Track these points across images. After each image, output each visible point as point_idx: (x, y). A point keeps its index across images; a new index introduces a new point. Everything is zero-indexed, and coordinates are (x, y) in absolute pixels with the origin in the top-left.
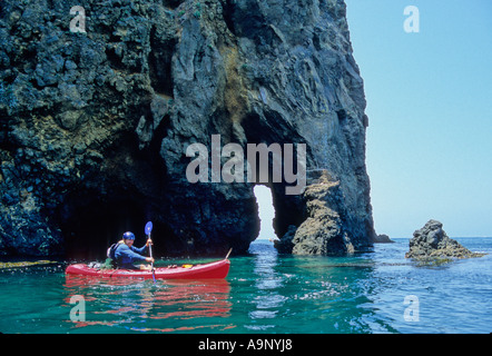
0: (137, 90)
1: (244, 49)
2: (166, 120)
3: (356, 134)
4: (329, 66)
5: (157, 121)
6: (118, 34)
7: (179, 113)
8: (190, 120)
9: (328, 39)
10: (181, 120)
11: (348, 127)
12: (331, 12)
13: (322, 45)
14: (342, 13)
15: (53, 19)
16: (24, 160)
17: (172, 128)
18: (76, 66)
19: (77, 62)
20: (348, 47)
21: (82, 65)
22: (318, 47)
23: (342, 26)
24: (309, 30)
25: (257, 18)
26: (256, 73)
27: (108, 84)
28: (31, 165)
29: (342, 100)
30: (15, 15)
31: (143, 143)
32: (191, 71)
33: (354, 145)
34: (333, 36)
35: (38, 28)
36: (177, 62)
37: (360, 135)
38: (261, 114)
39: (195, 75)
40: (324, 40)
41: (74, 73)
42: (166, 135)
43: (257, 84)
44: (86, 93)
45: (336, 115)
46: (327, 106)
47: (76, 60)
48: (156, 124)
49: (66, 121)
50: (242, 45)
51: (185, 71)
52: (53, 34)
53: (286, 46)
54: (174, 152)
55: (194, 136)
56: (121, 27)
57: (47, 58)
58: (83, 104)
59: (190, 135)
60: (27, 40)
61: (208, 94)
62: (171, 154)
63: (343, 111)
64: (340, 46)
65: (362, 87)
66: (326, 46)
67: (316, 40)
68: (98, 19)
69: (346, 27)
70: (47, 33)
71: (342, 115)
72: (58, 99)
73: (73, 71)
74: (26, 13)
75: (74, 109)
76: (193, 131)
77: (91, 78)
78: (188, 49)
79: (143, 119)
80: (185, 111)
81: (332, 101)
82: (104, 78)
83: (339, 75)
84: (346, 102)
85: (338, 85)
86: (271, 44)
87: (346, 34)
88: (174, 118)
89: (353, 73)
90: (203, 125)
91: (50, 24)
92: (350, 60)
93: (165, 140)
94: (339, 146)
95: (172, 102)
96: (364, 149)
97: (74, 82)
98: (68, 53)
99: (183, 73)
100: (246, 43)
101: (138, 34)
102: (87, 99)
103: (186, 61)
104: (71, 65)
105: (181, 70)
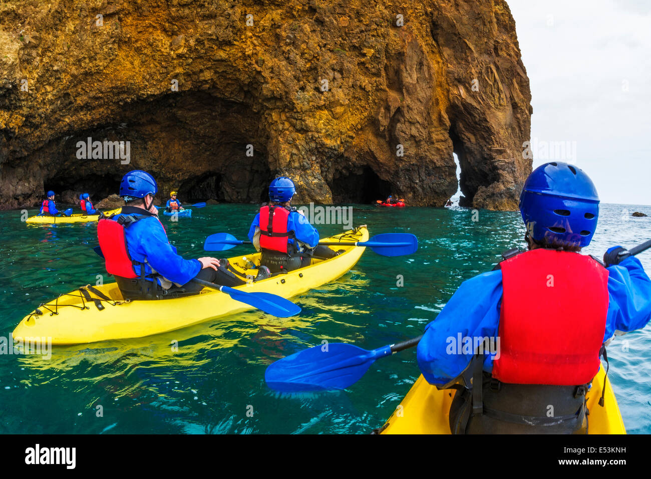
0: (378, 89)
1: (446, 56)
2: (399, 111)
3: (524, 122)
4: (505, 69)
5: (393, 110)
6: (365, 52)
7: (408, 106)
8: (415, 111)
9: (504, 49)
10: (410, 111)
11: (519, 116)
12: (505, 27)
13: (500, 53)
14: (513, 28)
15: (325, 46)
16: (312, 139)
17: (403, 116)
18: (340, 76)
19: (342, 74)
20: (518, 54)
21: (345, 75)
22: (497, 55)
23: (513, 38)
24: (491, 43)
25: (455, 34)
26: (456, 75)
27: (360, 86)
28: (317, 143)
29: (515, 95)
30: (303, 46)
31: (382, 126)
32: (415, 76)
33: (523, 129)
34: (507, 46)
35: (317, 53)
36: (404, 70)
37: (527, 122)
38: (460, 105)
39: (417, 79)
40: (501, 49)
41: (340, 81)
42: (399, 121)
43: (456, 83)
44: (348, 94)
45: (511, 106)
46: (505, 100)
47: (341, 71)
48: (392, 114)
49: (337, 114)
50: (444, 53)
51: (411, 76)
52: (327, 57)
53: (476, 55)
54: (405, 134)
55: (418, 122)
56: (366, 47)
57: (324, 73)
58: (347, 102)
59: (415, 121)
60: (310, 61)
61: (428, 93)
62: (403, 134)
63: (516, 103)
64: (513, 54)
65: (528, 85)
66: (503, 53)
67: (496, 49)
68: (351, 42)
69: (516, 38)
70: (322, 56)
71: (515, 106)
72: (332, 99)
73: (339, 80)
74: (310, 44)
75: (342, 105)
76: (418, 119)
77: (350, 84)
78: (412, 61)
79: (382, 110)
80: (412, 105)
81: (508, 96)
82: (358, 83)
83: (513, 76)
84: (518, 97)
85: (512, 83)
86: (465, 53)
87: (516, 44)
88: (405, 110)
89: (522, 74)
90: (424, 115)
91: (323, 49)
92: (520, 63)
93: (399, 125)
94: (513, 129)
95: (403, 98)
96: (530, 131)
97: (340, 87)
98: (335, 68)
99: (409, 78)
100: (447, 52)
101: (378, 51)
102: (348, 98)
103: (411, 70)
104: (338, 75)
105: (408, 76)
